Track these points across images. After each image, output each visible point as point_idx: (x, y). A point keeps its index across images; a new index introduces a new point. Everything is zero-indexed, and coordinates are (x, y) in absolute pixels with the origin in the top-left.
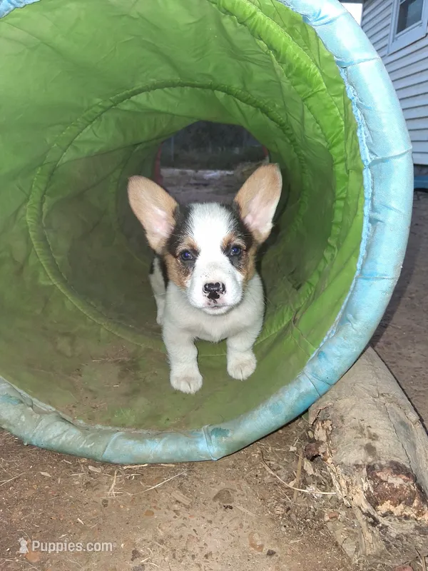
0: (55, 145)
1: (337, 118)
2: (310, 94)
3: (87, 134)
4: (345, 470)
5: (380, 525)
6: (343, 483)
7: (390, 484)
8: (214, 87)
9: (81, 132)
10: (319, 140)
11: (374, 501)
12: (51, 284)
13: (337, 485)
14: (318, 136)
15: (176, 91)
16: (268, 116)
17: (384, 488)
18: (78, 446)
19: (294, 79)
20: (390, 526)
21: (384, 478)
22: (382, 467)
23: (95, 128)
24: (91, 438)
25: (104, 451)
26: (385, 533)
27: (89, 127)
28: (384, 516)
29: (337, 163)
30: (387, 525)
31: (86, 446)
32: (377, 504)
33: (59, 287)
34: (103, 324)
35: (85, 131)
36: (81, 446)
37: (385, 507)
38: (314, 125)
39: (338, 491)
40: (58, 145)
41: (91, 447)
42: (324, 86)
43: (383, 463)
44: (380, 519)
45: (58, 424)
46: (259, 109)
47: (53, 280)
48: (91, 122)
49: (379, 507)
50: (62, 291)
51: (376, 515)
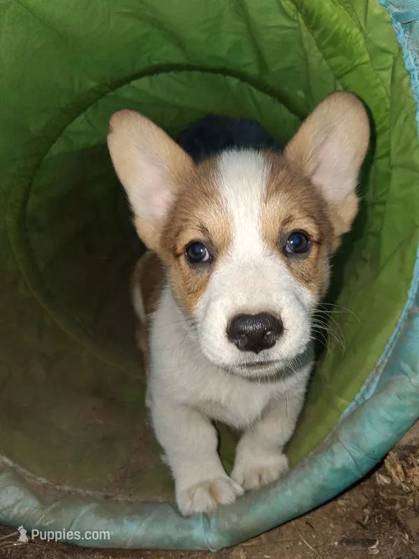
1: (382, 99)
2: (349, 68)
8: (225, 72)
15: (183, 75)
19: (329, 50)
23: (89, 117)
24: (52, 513)
27: (82, 116)
29: (378, 158)
31: (43, 523)
35: (78, 120)
36: (38, 523)
41: (51, 525)
42: (366, 58)
46: (277, 98)
48: (84, 110)
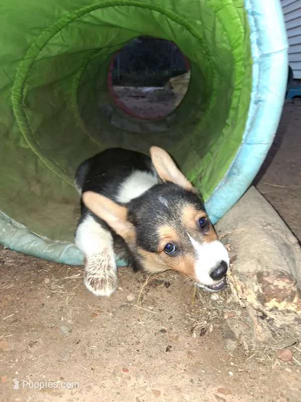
0: (34, 45)
2: (220, 7)
3: (58, 39)
4: (240, 278)
5: (268, 318)
6: (239, 288)
7: (275, 286)
9: (53, 36)
10: (225, 45)
11: (263, 299)
12: (28, 147)
13: (234, 291)
14: (224, 42)
16: (190, 32)
17: (270, 289)
18: (42, 251)
20: (276, 319)
21: (270, 281)
22: (268, 274)
23: (63, 35)
24: (52, 246)
25: (60, 255)
26: (271, 324)
27: (59, 33)
28: (271, 310)
30: (273, 318)
31: (47, 251)
32: (265, 301)
33: (33, 149)
34: (63, 178)
35: (56, 36)
36: (44, 251)
37: (272, 303)
38: (222, 33)
39: (235, 296)
40: (36, 45)
41: (51, 252)
43: (270, 270)
44: (268, 313)
45: (29, 235)
46: (184, 27)
47: (29, 145)
48: (60, 29)
49: (267, 304)
50: (35, 153)
51: (264, 310)
